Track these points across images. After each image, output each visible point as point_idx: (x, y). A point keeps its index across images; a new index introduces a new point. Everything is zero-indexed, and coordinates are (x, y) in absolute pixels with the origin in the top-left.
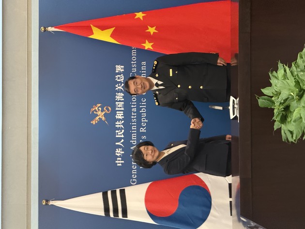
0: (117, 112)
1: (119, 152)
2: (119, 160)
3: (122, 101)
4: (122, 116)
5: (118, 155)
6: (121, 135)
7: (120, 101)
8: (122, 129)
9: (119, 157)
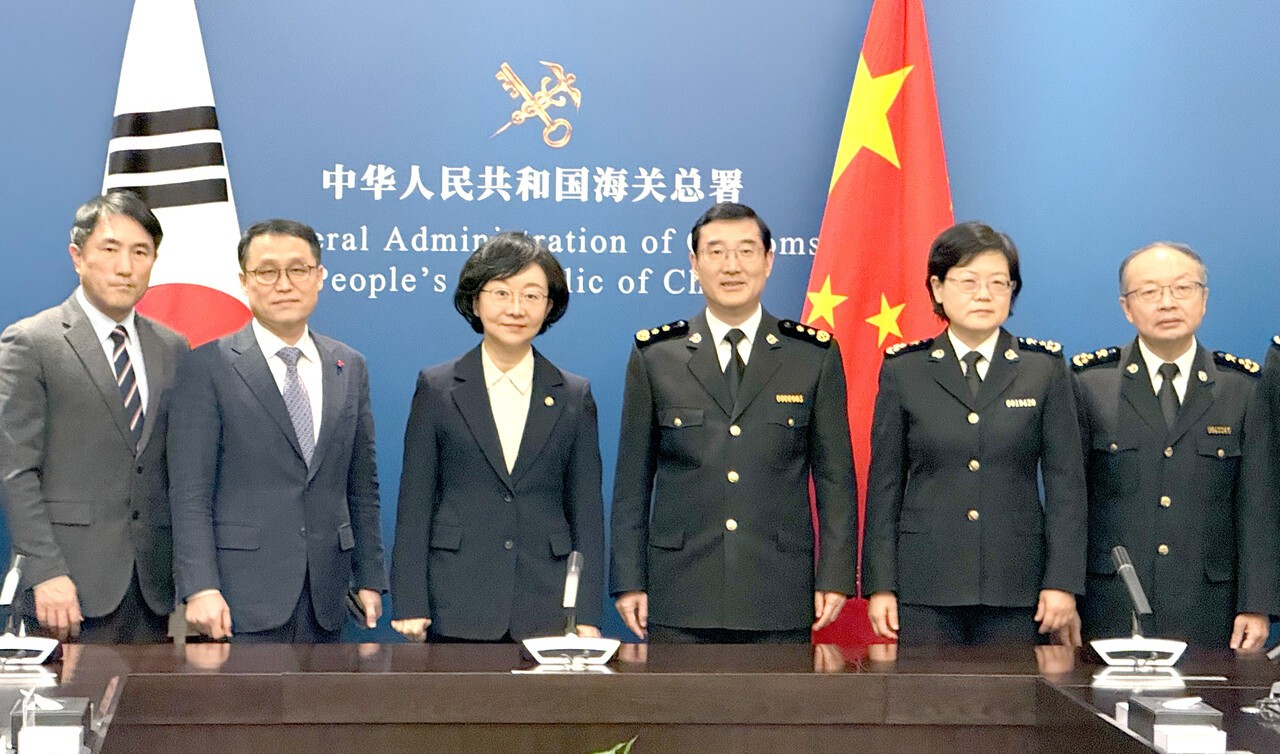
0: (546, 174)
1: (379, 179)
2: (345, 179)
3: (591, 193)
4: (531, 192)
5: (368, 176)
6: (452, 188)
7: (592, 185)
8: (478, 193)
9: (358, 179)
